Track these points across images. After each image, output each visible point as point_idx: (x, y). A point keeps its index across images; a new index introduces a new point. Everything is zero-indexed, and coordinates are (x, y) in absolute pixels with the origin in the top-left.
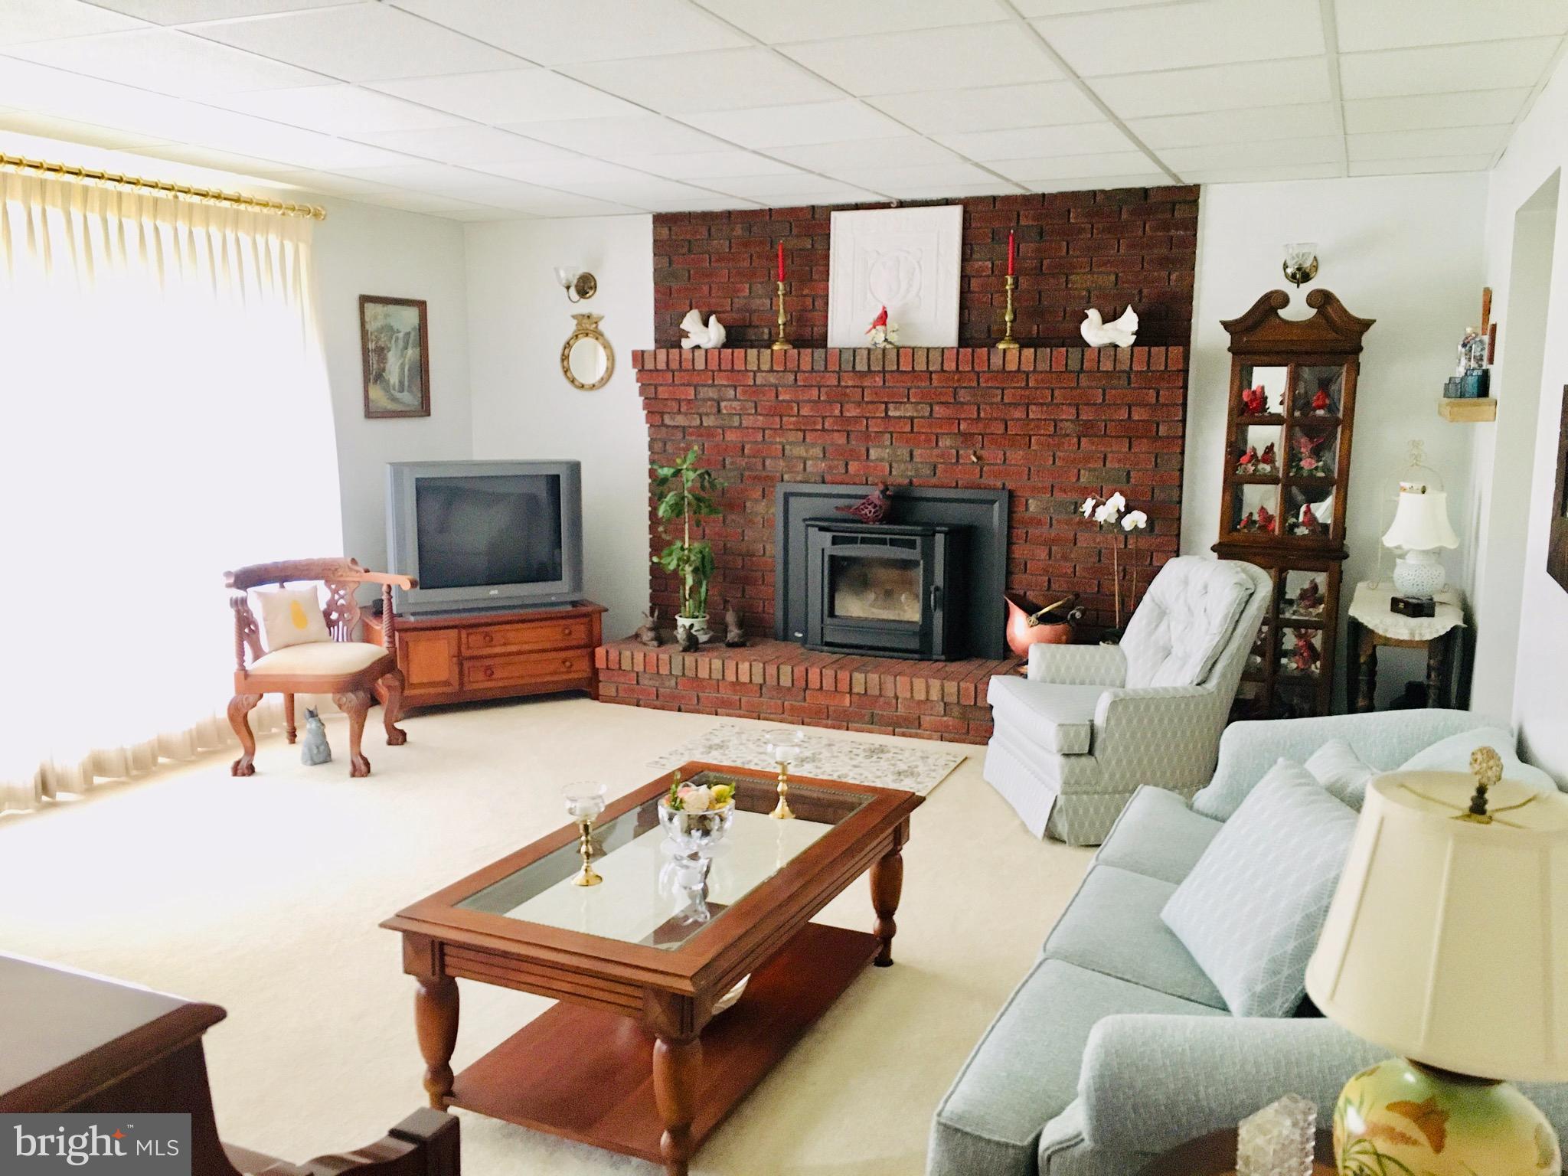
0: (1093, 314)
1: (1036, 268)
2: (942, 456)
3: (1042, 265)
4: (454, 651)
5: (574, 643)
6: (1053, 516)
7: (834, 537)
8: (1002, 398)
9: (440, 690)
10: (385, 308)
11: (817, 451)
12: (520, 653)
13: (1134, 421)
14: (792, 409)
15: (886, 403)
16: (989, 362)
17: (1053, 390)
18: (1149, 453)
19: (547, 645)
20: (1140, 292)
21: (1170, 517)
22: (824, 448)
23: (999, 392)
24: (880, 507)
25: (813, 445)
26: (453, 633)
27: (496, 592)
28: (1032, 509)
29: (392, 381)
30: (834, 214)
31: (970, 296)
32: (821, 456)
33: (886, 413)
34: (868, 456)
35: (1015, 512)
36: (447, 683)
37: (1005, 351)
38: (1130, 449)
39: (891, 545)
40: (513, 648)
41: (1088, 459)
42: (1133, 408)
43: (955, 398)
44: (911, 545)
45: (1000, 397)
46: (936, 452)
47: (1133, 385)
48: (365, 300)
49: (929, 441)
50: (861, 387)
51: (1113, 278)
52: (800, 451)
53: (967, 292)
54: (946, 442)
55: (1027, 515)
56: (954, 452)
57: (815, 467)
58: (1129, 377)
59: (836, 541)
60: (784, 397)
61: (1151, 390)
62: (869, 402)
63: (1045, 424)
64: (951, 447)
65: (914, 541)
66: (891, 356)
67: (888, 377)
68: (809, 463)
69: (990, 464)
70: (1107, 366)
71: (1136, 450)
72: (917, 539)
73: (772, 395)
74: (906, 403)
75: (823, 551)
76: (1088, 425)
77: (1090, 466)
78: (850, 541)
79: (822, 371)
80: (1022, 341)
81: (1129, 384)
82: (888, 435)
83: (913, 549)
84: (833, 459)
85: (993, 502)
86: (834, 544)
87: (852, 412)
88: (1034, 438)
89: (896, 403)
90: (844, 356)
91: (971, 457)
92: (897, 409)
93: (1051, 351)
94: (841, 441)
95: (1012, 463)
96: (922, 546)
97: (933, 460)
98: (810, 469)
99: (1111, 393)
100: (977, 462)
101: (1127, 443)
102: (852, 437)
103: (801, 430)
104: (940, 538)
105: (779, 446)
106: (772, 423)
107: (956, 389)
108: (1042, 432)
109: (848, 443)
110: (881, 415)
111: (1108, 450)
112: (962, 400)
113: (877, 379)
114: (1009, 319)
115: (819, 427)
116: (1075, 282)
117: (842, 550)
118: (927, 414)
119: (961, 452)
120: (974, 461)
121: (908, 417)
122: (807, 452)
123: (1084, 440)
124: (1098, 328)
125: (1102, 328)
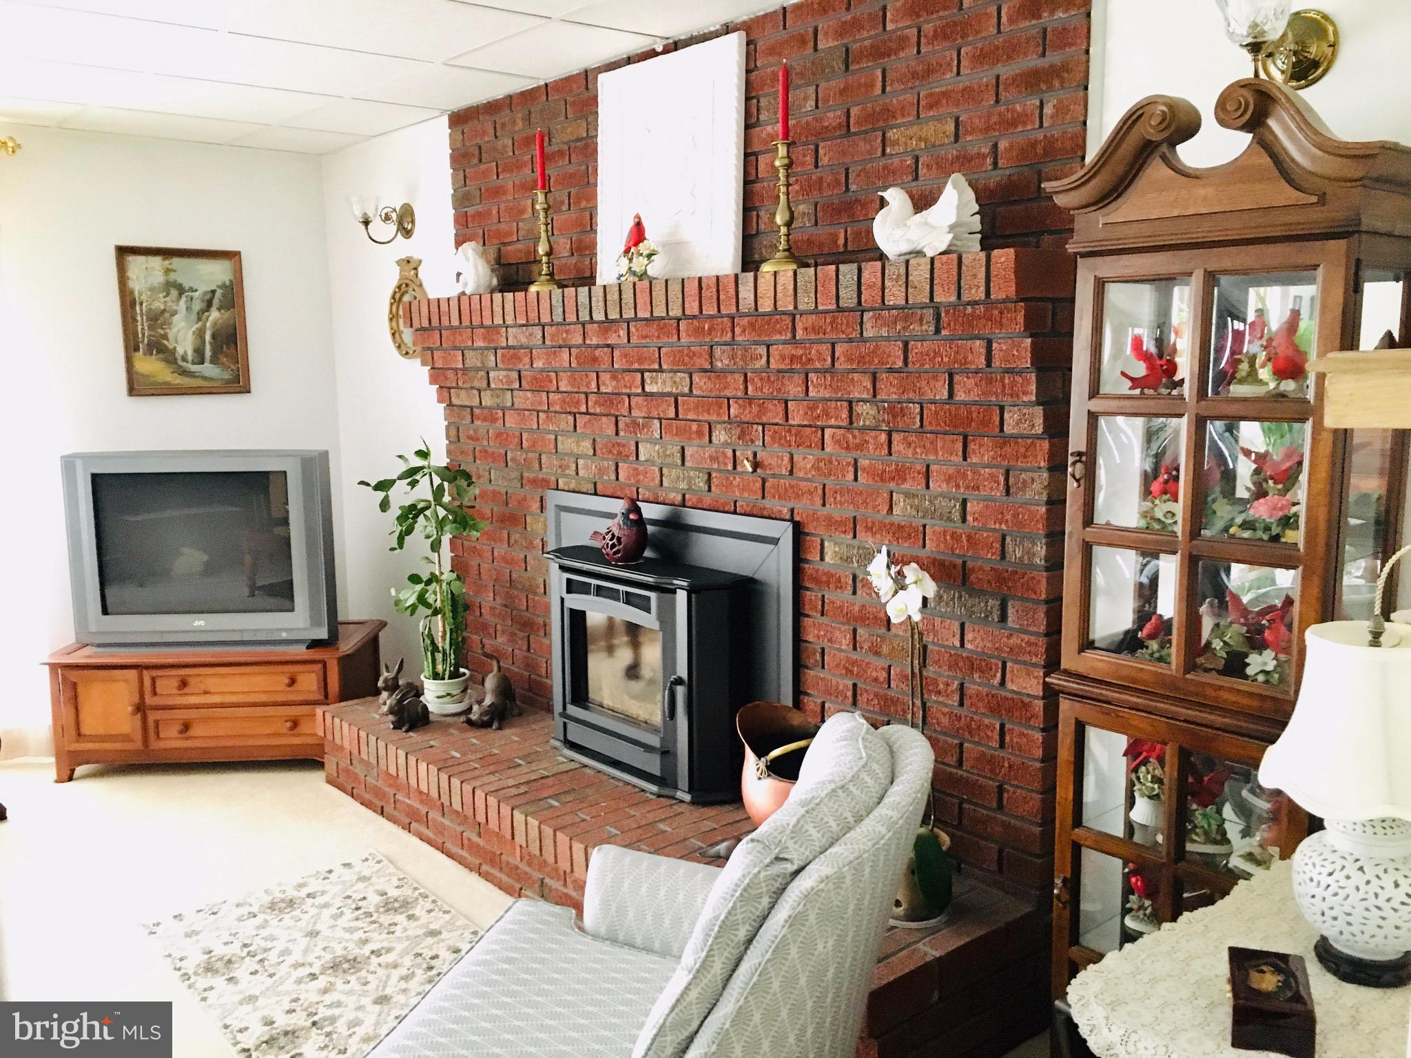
0: (895, 197)
1: (840, 125)
2: (716, 459)
3: (848, 117)
4: (136, 699)
5: (300, 698)
6: (858, 573)
7: (568, 579)
8: (768, 361)
9: (118, 746)
10: (167, 262)
11: (586, 446)
12: (222, 706)
13: (960, 403)
15: (642, 372)
16: (737, 300)
17: (833, 345)
18: (996, 467)
19: (263, 698)
21: (1033, 596)
22: (594, 440)
23: (762, 350)
24: (619, 539)
25: (584, 436)
26: (132, 674)
27: (202, 623)
28: (828, 558)
29: (180, 351)
30: (602, 77)
31: (757, 186)
32: (591, 452)
33: (643, 388)
34: (638, 455)
35: (807, 561)
36: (126, 738)
37: (773, 274)
38: (965, 457)
39: (628, 603)
40: (216, 699)
41: (900, 474)
42: (957, 378)
43: (711, 363)
44: (644, 605)
45: (764, 359)
46: (710, 451)
47: (944, 332)
48: (123, 252)
49: (699, 433)
50: (608, 346)
51: (951, 127)
52: (566, 444)
53: (753, 182)
54: (720, 436)
55: (822, 567)
56: (729, 453)
57: (588, 469)
58: (938, 318)
59: (571, 587)
60: (538, 364)
61: (978, 342)
62: (625, 371)
63: (836, 408)
64: (726, 444)
65: (648, 598)
66: (628, 295)
67: (632, 329)
68: (581, 462)
69: (774, 476)
70: (895, 296)
71: (974, 459)
72: (653, 596)
73: (527, 360)
74: (661, 370)
75: (562, 600)
76: (895, 411)
77: (906, 486)
78: (584, 589)
79: (564, 322)
80: (799, 256)
81: (938, 331)
82: (657, 423)
83: (648, 610)
84: (603, 459)
85: (775, 541)
86: (568, 592)
87: (608, 387)
88: (828, 432)
89: (649, 371)
90: (581, 299)
91: (745, 462)
92: (654, 381)
93: (837, 270)
94: (611, 431)
95: (801, 474)
96: (659, 607)
97: (707, 465)
98: (581, 473)
99: (916, 348)
100: (754, 471)
101: (959, 446)
102: (621, 425)
103: (570, 413)
104: (681, 597)
105: (553, 437)
106: (540, 403)
107: (712, 347)
108: (833, 422)
109: (617, 434)
110: (639, 391)
111: (932, 457)
112: (719, 364)
113: (621, 333)
114: (781, 220)
115: (583, 409)
116: (896, 143)
117: (576, 601)
118: (686, 390)
119: (738, 453)
120: (750, 469)
121: (669, 394)
122: (578, 446)
123: (896, 437)
124: (901, 223)
125: (908, 223)
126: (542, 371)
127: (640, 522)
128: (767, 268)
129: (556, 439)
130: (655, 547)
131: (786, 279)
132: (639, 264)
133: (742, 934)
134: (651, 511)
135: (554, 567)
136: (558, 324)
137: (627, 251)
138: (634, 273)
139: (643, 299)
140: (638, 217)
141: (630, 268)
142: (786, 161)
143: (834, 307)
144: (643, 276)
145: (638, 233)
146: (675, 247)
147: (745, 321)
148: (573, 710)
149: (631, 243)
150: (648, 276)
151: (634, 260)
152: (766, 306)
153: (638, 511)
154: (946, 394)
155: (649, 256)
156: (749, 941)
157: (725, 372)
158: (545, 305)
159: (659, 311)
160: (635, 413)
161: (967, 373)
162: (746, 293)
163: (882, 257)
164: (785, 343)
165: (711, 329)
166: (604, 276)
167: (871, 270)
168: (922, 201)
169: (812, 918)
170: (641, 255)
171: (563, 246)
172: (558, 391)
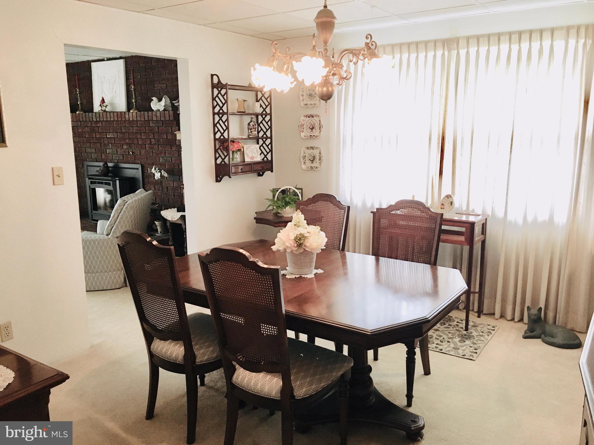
0: (155, 99)
1: (145, 82)
2: (124, 152)
3: (147, 81)
7: (91, 181)
8: (133, 131)
11: (93, 150)
13: (168, 139)
14: (83, 135)
15: (106, 133)
16: (125, 117)
17: (145, 127)
20: (173, 90)
22: (95, 149)
23: (131, 128)
25: (93, 148)
28: (149, 171)
30: (92, 63)
32: (95, 152)
33: (106, 136)
34: (106, 152)
35: (145, 173)
37: (132, 112)
38: (171, 150)
39: (105, 184)
41: (161, 153)
43: (121, 131)
45: (132, 130)
46: (123, 150)
49: (120, 146)
50: (98, 126)
51: (165, 85)
52: (88, 150)
54: (125, 147)
55: (148, 174)
56: (127, 150)
58: (162, 123)
59: (92, 183)
60: (80, 131)
61: (170, 128)
62: (102, 132)
63: (147, 140)
64: (126, 148)
65: (110, 183)
66: (101, 115)
67: (103, 123)
68: (92, 154)
69: (136, 155)
70: (155, 119)
71: (173, 150)
72: (111, 182)
73: (77, 129)
74: (110, 132)
75: (89, 186)
76: (158, 141)
77: (162, 155)
78: (95, 183)
79: (86, 121)
80: (138, 109)
81: (163, 125)
82: (110, 144)
83: (110, 185)
84: (98, 153)
85: (138, 169)
86: (91, 184)
87: (98, 136)
88: (147, 145)
89: (108, 132)
90: (90, 116)
91: (131, 152)
92: (109, 135)
93: (144, 113)
94: (99, 146)
95: (142, 154)
96: (113, 184)
97: (122, 153)
98: (93, 157)
99: (160, 128)
100: (132, 154)
101: (170, 147)
102: (102, 145)
103: (89, 142)
104: (118, 182)
105: (85, 148)
106: (81, 140)
107: (121, 127)
108: (147, 143)
109: (101, 147)
110: (106, 137)
111: (166, 150)
112: (123, 131)
113: (100, 124)
114: (134, 101)
115: (92, 141)
116: (156, 87)
117: (92, 186)
118: (116, 136)
119: (129, 150)
120: (131, 154)
121: (113, 138)
122: (91, 151)
123: (159, 146)
124: (156, 104)
125: (157, 104)
126: (80, 132)
127: (108, 167)
128: (131, 111)
129: (85, 149)
130: (112, 173)
131: (134, 114)
132: (104, 108)
133: (119, 211)
134: (110, 165)
135: (87, 179)
136: (84, 121)
137: (100, 105)
138: (103, 110)
139: (105, 116)
140: (103, 97)
141: (101, 109)
142: (134, 89)
143: (144, 120)
144: (105, 111)
145: (103, 101)
146: (112, 104)
147: (127, 122)
148: (94, 212)
149: (101, 103)
150: (106, 111)
151: (102, 107)
152: (131, 119)
153: (107, 164)
154: (166, 137)
155: (106, 106)
156: (120, 213)
157: (124, 133)
158: (81, 117)
159: (109, 119)
160: (105, 142)
161: (169, 133)
162: (127, 116)
163: (153, 110)
164: (136, 127)
165: (120, 123)
166: (95, 110)
167: (150, 113)
168: (160, 100)
169: (129, 207)
170: (104, 106)
171: (85, 101)
172: (85, 137)
